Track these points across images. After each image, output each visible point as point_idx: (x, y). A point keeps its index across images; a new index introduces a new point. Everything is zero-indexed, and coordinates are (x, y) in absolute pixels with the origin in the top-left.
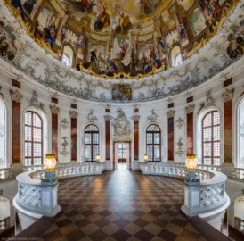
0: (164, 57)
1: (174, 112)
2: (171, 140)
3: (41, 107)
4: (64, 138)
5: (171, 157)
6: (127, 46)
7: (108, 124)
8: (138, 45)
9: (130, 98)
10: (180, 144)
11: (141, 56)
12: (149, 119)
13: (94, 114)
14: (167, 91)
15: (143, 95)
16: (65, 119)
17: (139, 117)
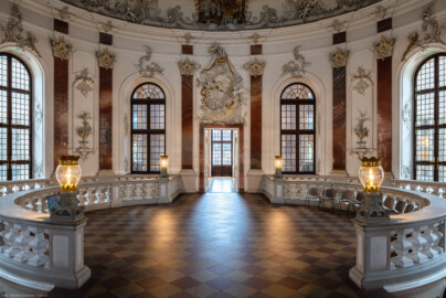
1: (347, 54)
2: (339, 121)
3: (30, 42)
4: (84, 116)
5: (339, 164)
7: (187, 82)
9: (241, 19)
10: (362, 132)
12: (287, 69)
13: (155, 58)
14: (331, 4)
15: (272, 12)
16: (85, 71)
17: (263, 64)
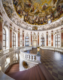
0: (46, 21)
1: (48, 34)
2: (47, 41)
3: (16, 31)
4: (21, 40)
5: (47, 45)
6: (37, 17)
7: (31, 36)
8: (40, 17)
9: (37, 30)
11: (41, 20)
12: (42, 35)
13: (28, 34)
14: (46, 29)
15: (40, 29)
17: (39, 35)
